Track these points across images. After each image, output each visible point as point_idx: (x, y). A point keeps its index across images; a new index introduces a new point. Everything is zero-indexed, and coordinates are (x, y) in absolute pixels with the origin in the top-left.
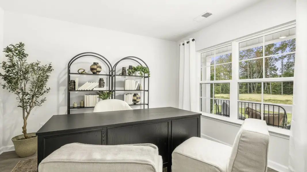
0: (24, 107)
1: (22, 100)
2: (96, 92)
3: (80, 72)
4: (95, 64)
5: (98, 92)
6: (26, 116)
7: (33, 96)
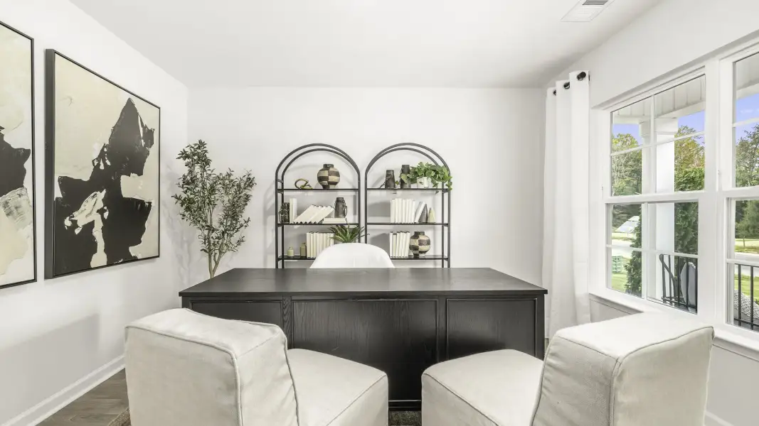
0: (209, 251)
1: (207, 239)
2: (330, 226)
3: (300, 184)
4: (326, 167)
5: (334, 226)
6: (213, 267)
7: (223, 233)
